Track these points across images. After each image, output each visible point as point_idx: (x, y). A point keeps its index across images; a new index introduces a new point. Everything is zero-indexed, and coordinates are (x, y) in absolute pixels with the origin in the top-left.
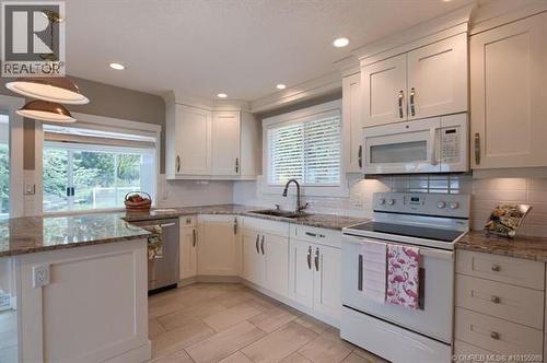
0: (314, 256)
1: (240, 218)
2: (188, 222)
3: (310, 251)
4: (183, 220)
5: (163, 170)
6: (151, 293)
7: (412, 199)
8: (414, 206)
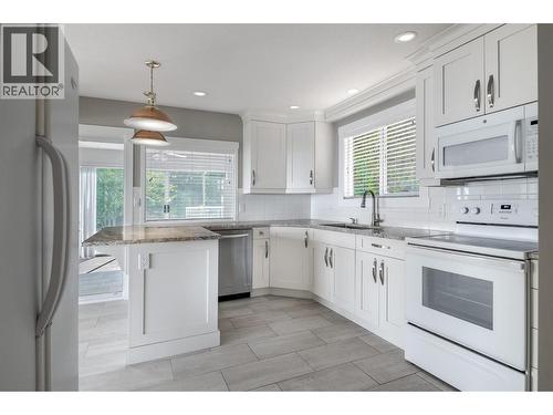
0: (379, 269)
1: (311, 230)
2: (261, 233)
3: (375, 263)
4: (256, 231)
5: (240, 185)
6: (221, 299)
7: (503, 207)
8: (504, 215)
